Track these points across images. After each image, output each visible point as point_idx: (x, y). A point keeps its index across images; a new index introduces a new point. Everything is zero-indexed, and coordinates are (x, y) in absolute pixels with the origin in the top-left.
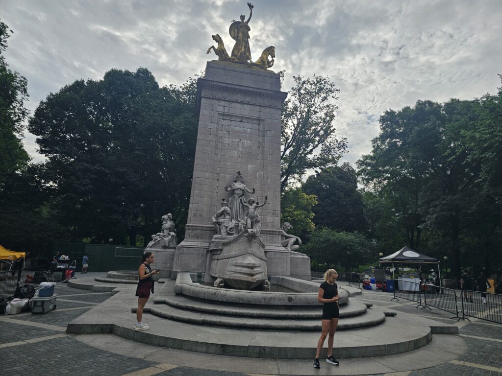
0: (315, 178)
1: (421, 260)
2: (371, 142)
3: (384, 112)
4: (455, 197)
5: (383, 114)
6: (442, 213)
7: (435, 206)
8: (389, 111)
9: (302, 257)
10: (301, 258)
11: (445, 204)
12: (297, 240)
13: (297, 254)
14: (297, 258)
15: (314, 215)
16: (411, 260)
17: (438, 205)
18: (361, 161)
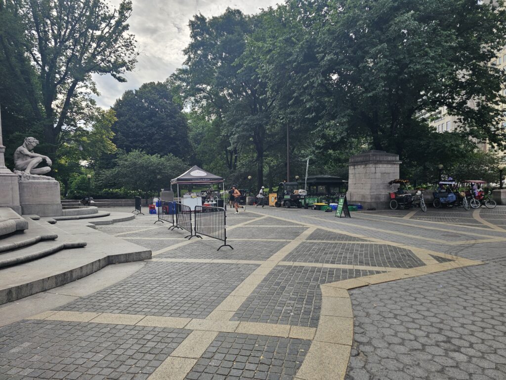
0: (133, 93)
1: (207, 179)
2: (183, 52)
3: (193, 16)
4: (255, 117)
5: (193, 19)
6: (243, 133)
7: (238, 127)
8: (199, 16)
9: (48, 181)
10: (44, 183)
11: (247, 124)
12: (44, 160)
13: (38, 178)
14: (39, 183)
15: (113, 134)
16: (196, 179)
17: (241, 125)
18: (175, 75)
